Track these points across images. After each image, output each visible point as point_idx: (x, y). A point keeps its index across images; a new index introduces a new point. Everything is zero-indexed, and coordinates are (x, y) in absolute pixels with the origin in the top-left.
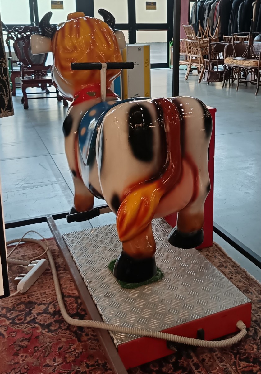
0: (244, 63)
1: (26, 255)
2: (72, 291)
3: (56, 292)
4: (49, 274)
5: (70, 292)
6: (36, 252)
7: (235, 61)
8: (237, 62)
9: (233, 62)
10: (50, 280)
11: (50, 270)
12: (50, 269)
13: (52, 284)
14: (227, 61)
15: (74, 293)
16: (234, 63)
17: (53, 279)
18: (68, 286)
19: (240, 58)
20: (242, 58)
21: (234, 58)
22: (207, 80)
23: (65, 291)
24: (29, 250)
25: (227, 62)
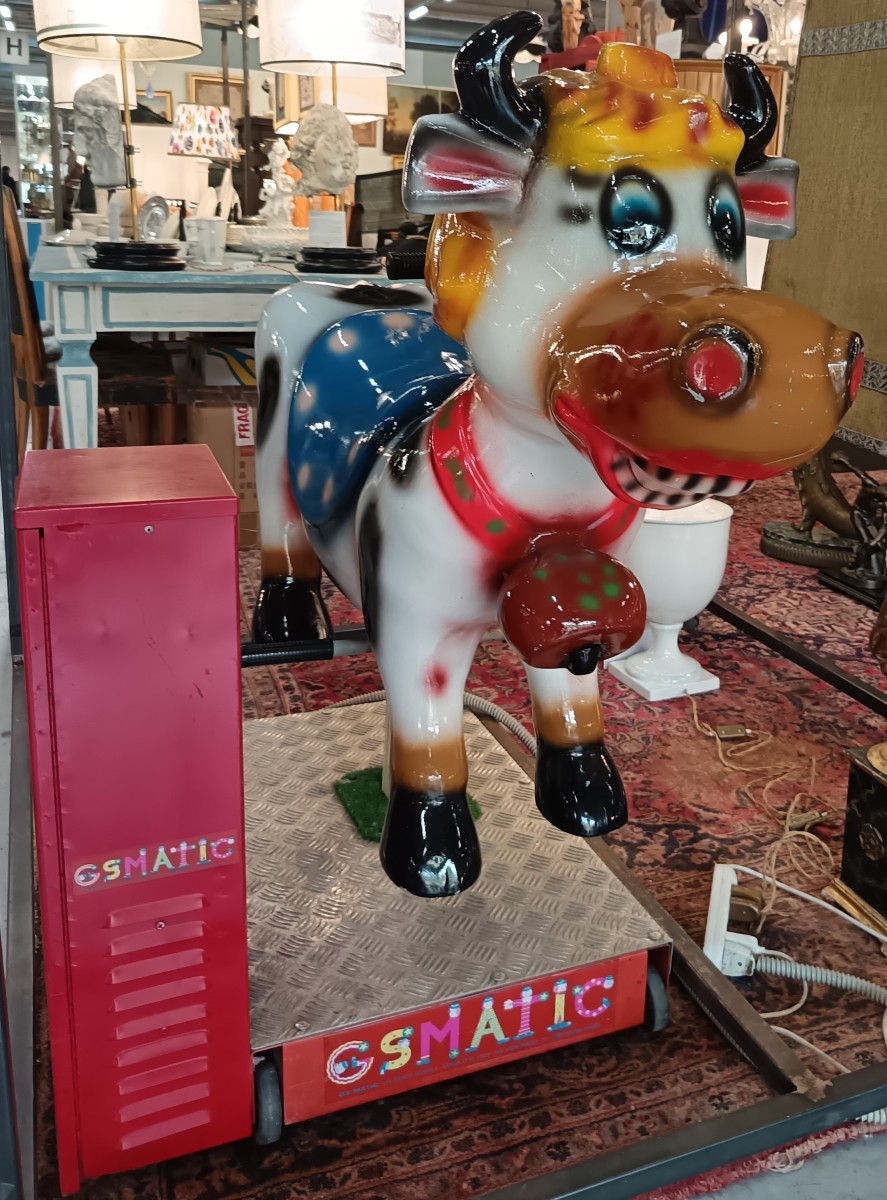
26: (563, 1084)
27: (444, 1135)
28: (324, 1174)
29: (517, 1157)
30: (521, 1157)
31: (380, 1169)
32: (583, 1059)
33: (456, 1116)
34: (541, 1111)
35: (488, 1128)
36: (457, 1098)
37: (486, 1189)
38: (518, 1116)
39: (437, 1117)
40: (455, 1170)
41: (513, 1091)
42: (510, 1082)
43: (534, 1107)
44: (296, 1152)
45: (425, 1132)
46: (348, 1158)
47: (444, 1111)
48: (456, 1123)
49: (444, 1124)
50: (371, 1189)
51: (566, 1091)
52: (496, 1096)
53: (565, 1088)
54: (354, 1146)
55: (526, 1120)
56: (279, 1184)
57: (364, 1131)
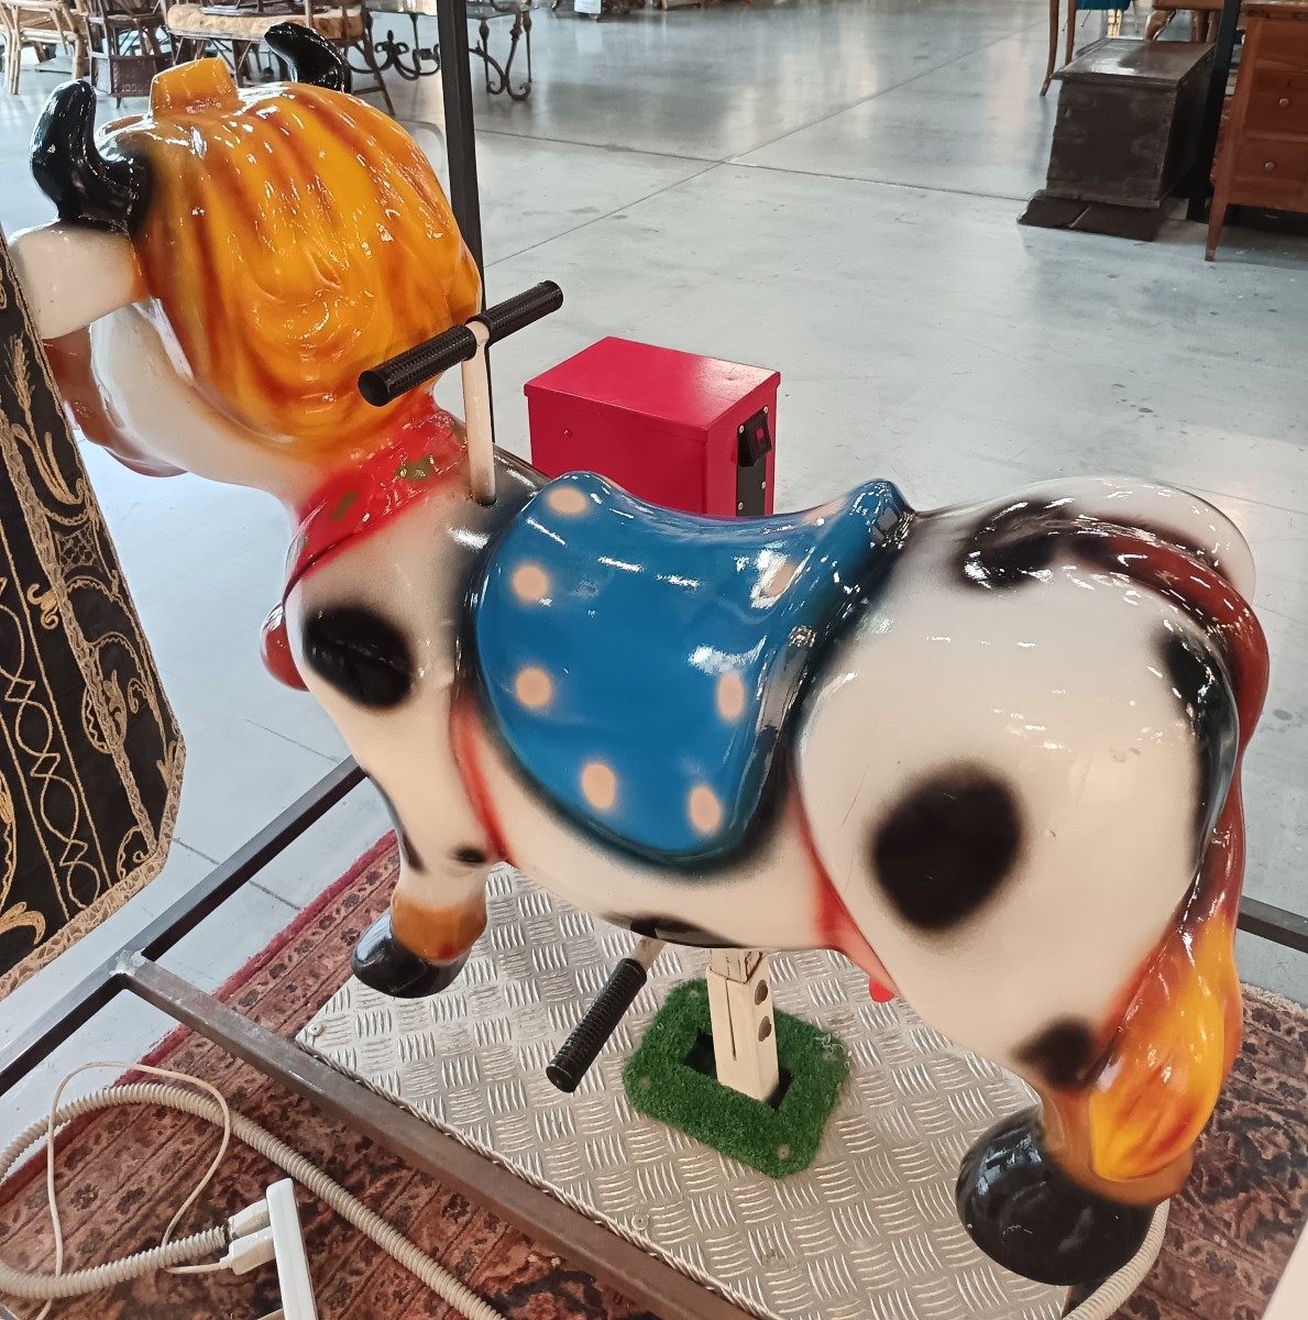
0: (251, 25)
1: (140, 1192)
2: (505, 1260)
3: (451, 1308)
4: (336, 1230)
5: (504, 1270)
6: (171, 1147)
7: (213, 20)
8: (223, 23)
9: (206, 24)
10: (368, 1262)
11: (321, 1207)
12: (316, 1203)
13: (396, 1276)
14: (178, 21)
15: (521, 1263)
16: (211, 25)
17: (374, 1247)
18: (468, 1243)
19: (230, 9)
20: (239, 8)
21: (205, 10)
22: (113, 91)
23: (482, 1279)
24: (125, 1156)
25: (180, 24)
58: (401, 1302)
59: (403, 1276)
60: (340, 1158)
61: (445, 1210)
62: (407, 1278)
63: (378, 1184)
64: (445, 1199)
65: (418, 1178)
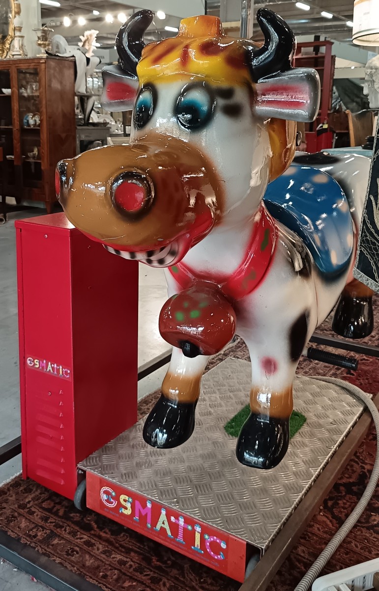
2: (324, 522)
5: (328, 522)
15: (324, 517)
18: (320, 533)
26: (184, 577)
27: (122, 554)
28: (78, 531)
29: (129, 582)
30: (130, 584)
31: (92, 545)
32: (207, 577)
33: (136, 552)
34: (161, 577)
35: (137, 565)
36: (146, 548)
37: (104, 581)
38: (151, 571)
39: (131, 547)
40: (107, 566)
41: (165, 562)
42: (169, 559)
43: (161, 574)
44: (82, 519)
45: (120, 548)
46: (90, 534)
47: (135, 547)
48: (132, 554)
49: (128, 551)
50: (80, 548)
51: (180, 580)
52: (156, 558)
53: (182, 579)
54: (98, 532)
55: (151, 575)
56: (64, 522)
57: (107, 531)
58: (350, 552)
59: (338, 553)
60: (288, 582)
61: (308, 540)
62: (339, 551)
63: (299, 565)
64: (302, 541)
65: (294, 551)
